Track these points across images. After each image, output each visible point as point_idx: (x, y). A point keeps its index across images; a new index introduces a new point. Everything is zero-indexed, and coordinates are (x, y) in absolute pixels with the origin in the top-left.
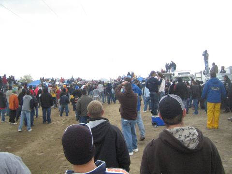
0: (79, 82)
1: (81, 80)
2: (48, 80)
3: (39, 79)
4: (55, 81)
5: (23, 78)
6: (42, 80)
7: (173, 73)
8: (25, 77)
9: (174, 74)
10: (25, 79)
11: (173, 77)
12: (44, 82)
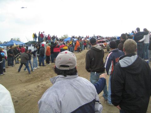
0: (99, 38)
1: (100, 37)
2: (77, 37)
3: (71, 37)
4: (83, 38)
6: (73, 37)
10: (64, 37)
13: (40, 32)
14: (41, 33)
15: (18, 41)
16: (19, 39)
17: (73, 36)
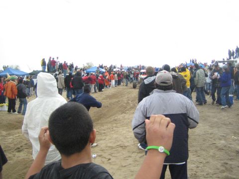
3: (98, 66)
4: (115, 67)
5: (86, 65)
6: (101, 67)
7: (235, 60)
8: (87, 64)
9: (236, 62)
11: (236, 64)
12: (103, 68)
13: (50, 58)
14: (52, 59)
15: (17, 69)
16: (18, 66)
17: (101, 65)
